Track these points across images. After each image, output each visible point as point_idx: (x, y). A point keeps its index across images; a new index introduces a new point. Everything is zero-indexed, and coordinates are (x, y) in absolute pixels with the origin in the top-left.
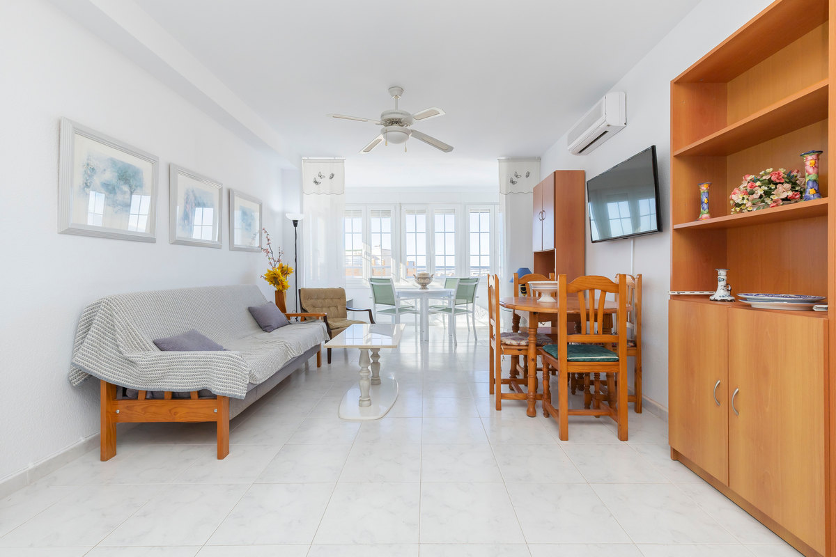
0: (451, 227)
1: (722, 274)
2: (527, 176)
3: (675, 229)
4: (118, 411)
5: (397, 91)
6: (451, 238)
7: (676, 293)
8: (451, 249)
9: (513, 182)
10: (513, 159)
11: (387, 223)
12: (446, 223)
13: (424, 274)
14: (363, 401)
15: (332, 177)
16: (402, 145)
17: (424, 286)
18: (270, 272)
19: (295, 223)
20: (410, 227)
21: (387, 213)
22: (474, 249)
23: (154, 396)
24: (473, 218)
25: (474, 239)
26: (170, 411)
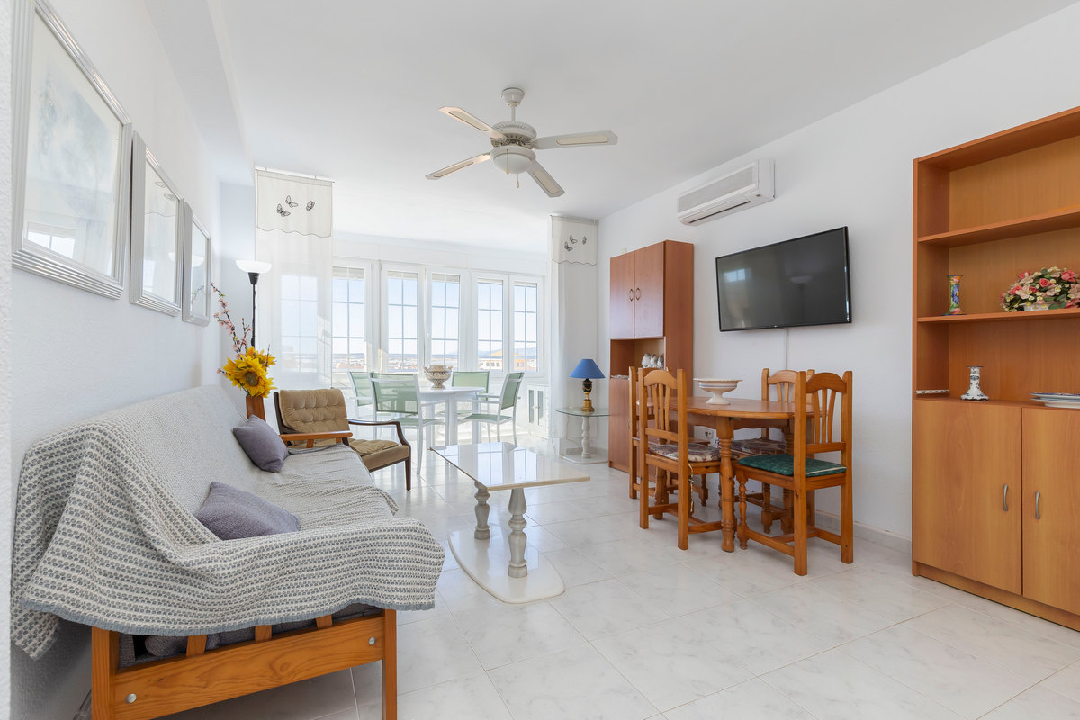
0: (453, 300)
1: (975, 371)
2: (584, 242)
3: (919, 323)
4: (133, 697)
5: (516, 94)
6: (453, 316)
7: (921, 392)
8: (453, 332)
9: (568, 248)
10: (568, 218)
11: (359, 289)
12: (446, 296)
13: (441, 367)
14: (514, 567)
15: (311, 207)
16: (513, 176)
17: (439, 383)
18: (233, 364)
19: (254, 278)
20: (393, 296)
21: (358, 273)
22: (483, 333)
23: (225, 642)
24: (483, 289)
25: (483, 318)
26: (271, 666)
